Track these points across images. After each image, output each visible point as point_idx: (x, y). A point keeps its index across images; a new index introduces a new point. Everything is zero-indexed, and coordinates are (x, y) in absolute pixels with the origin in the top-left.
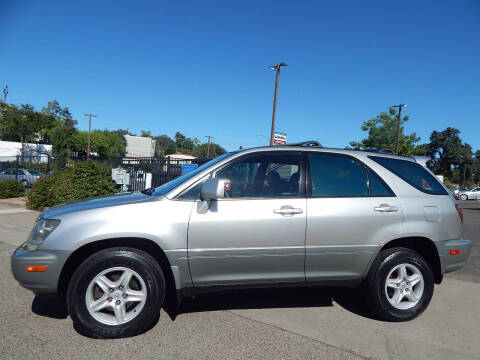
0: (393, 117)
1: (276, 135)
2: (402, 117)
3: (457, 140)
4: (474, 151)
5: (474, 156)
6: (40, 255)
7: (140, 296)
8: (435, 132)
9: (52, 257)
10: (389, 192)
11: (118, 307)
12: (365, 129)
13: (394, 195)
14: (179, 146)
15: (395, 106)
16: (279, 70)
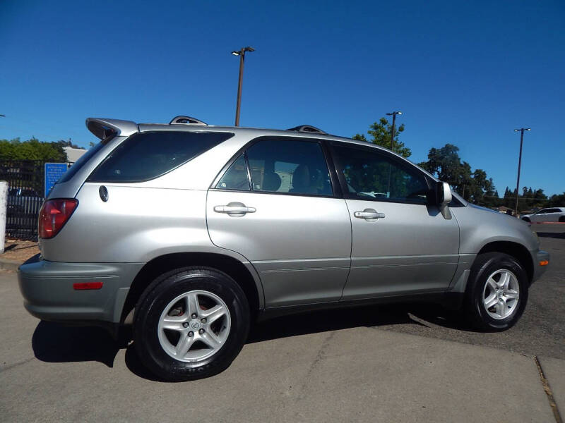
2: (397, 128)
3: (456, 158)
4: (473, 171)
5: (473, 176)
8: (433, 150)
15: (389, 114)
16: (243, 56)
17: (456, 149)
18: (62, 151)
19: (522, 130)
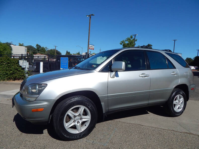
0: (132, 39)
1: (90, 45)
6: (40, 103)
7: (88, 118)
9: (46, 103)
10: (174, 68)
11: (79, 124)
12: (121, 44)
13: (176, 68)
14: (39, 51)
15: (133, 35)
16: (91, 17)
17: (151, 46)
18: (10, 47)
19: (175, 40)
